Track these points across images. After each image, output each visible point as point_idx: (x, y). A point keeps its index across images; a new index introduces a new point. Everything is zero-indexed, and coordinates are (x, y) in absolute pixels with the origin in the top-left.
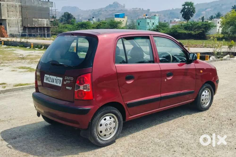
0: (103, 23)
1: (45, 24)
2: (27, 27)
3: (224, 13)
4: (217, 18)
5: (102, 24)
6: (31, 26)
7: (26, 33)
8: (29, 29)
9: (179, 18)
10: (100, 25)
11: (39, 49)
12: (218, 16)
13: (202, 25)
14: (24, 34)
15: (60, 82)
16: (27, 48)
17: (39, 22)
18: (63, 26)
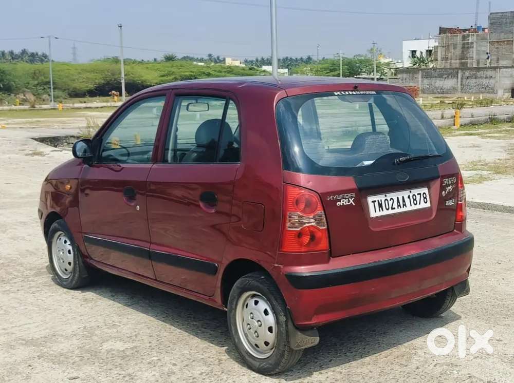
15: (425, 198)
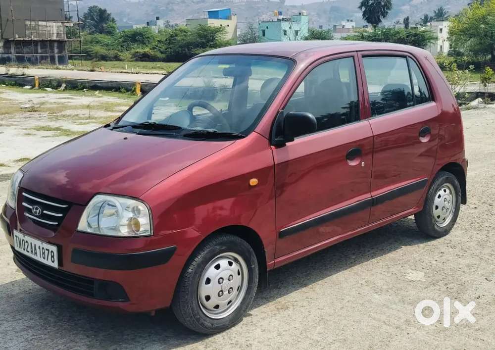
0: (182, 31)
1: (53, 33)
2: (14, 40)
3: (452, 9)
4: (437, 21)
5: (179, 32)
6: (22, 39)
7: (10, 55)
8: (18, 46)
9: (352, 21)
10: (176, 36)
11: (55, 90)
12: (440, 15)
13: (407, 37)
14: (7, 57)
16: (24, 88)
17: (40, 28)
18: (89, 37)
